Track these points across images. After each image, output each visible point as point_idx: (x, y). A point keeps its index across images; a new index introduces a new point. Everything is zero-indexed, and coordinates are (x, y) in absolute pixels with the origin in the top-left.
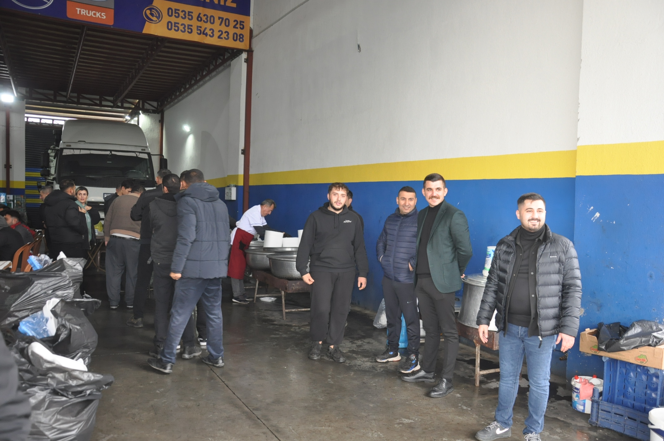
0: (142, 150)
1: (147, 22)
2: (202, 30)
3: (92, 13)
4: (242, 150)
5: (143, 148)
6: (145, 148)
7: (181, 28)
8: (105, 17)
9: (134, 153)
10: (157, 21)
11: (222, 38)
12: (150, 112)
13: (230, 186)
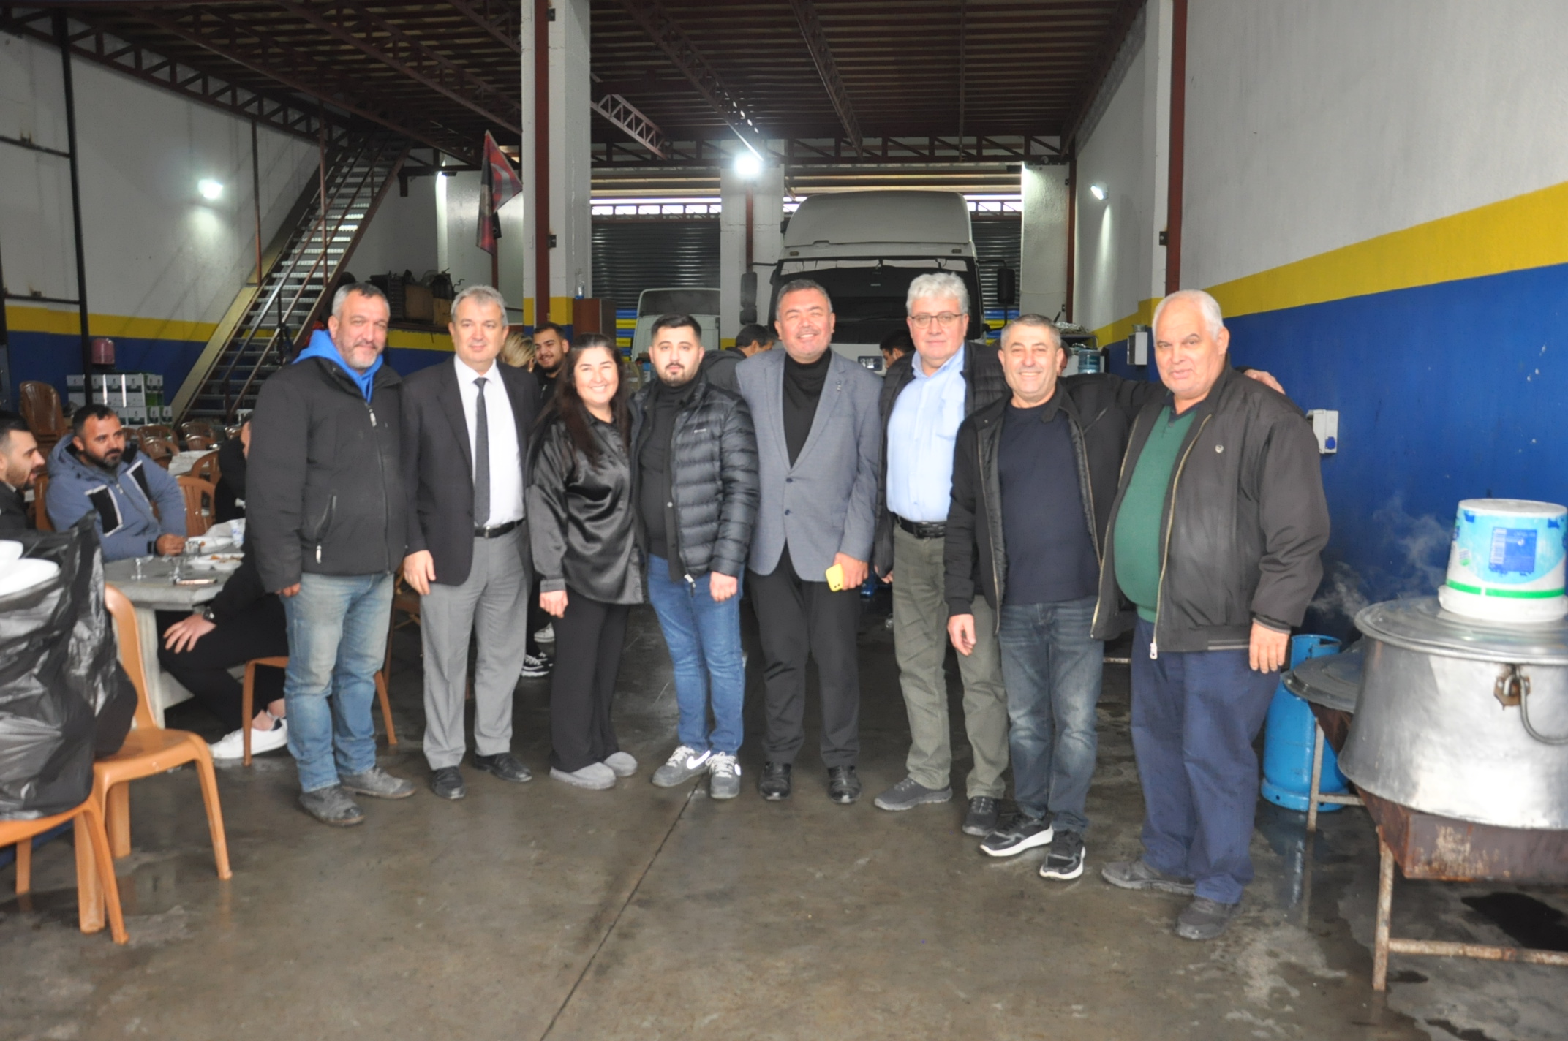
0: (954, 251)
4: (1161, 234)
5: (957, 247)
6: (962, 247)
9: (934, 261)
12: (1043, 163)
13: (1135, 330)
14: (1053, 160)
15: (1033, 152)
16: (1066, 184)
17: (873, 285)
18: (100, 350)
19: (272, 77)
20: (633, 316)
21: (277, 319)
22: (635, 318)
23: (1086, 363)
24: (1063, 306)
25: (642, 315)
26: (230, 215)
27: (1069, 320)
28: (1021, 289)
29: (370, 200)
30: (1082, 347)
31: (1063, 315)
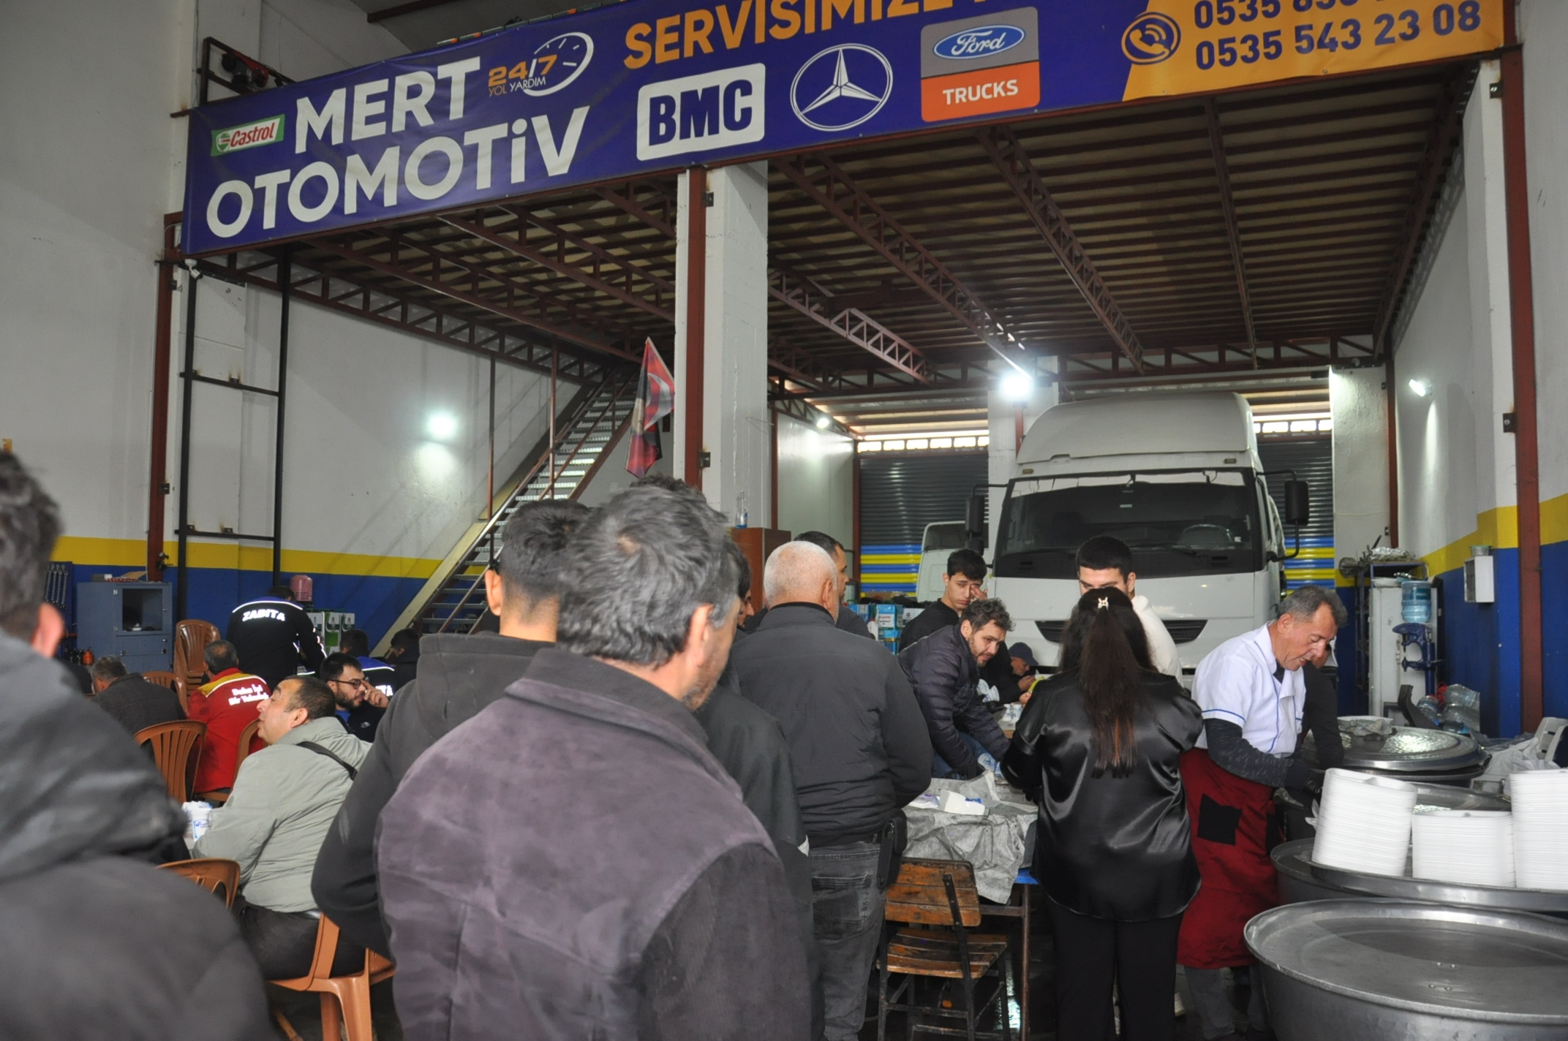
0: (1226, 461)
1: (1133, 66)
2: (1316, 34)
3: (982, 92)
4: (1506, 416)
5: (1231, 456)
6: (1237, 457)
7: (1243, 50)
8: (1016, 89)
9: (1200, 474)
10: (1163, 53)
11: (1392, 40)
12: (1353, 366)
13: (1473, 553)
14: (1366, 362)
15: (1340, 355)
16: (1383, 388)
17: (1122, 506)
18: (298, 584)
19: (520, 321)
20: (917, 551)
21: (488, 554)
22: (920, 553)
23: (1411, 597)
24: (1386, 528)
25: (927, 549)
26: (465, 451)
27: (1394, 544)
28: (1334, 511)
29: (610, 434)
30: (1407, 578)
31: (1386, 539)
